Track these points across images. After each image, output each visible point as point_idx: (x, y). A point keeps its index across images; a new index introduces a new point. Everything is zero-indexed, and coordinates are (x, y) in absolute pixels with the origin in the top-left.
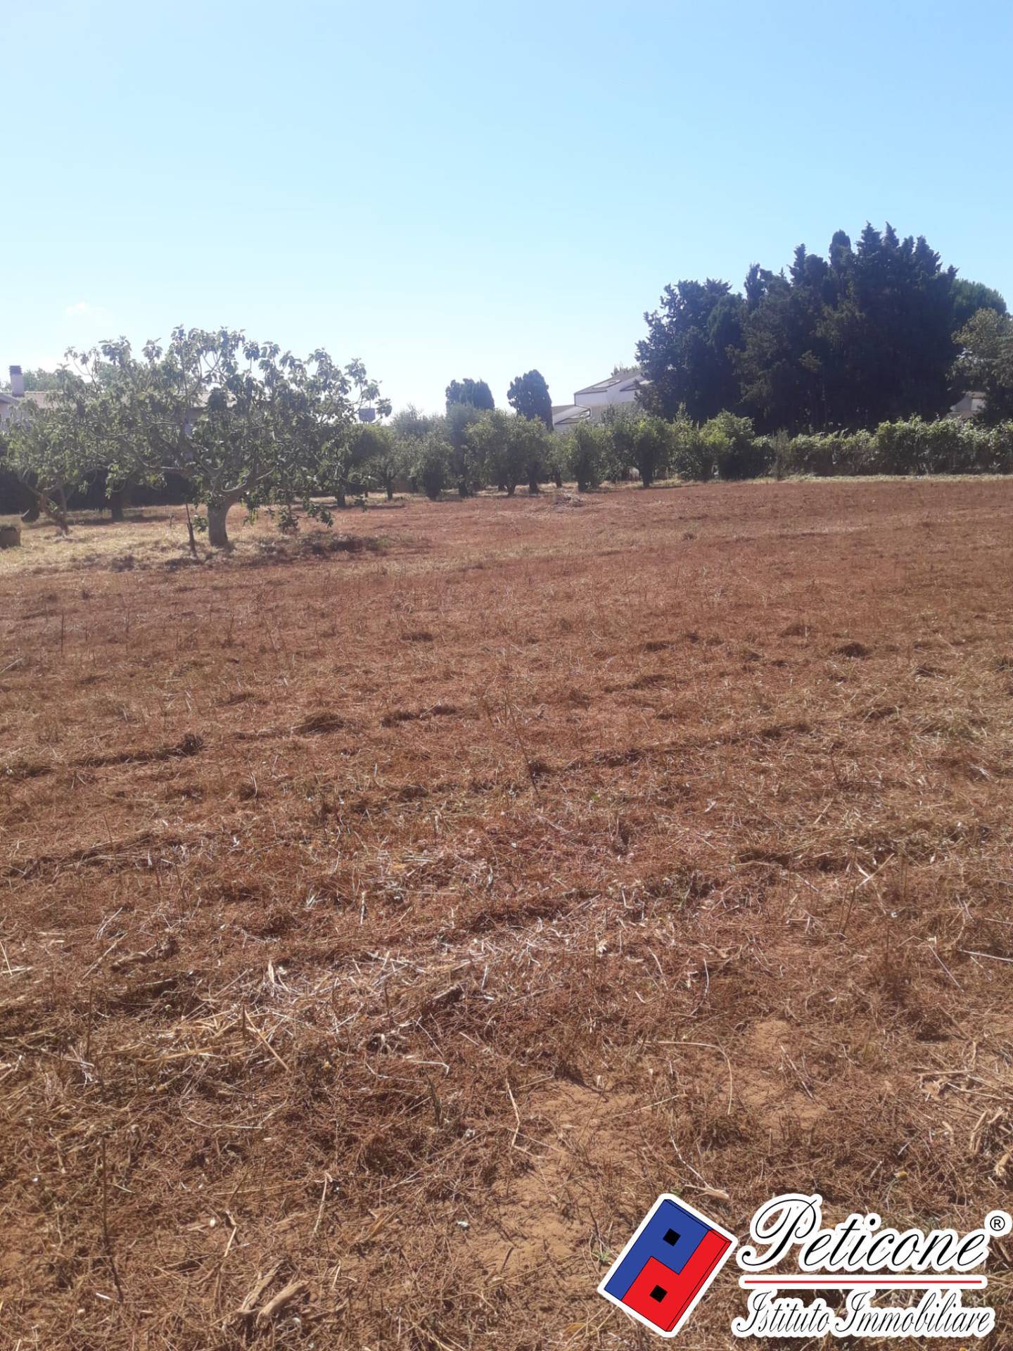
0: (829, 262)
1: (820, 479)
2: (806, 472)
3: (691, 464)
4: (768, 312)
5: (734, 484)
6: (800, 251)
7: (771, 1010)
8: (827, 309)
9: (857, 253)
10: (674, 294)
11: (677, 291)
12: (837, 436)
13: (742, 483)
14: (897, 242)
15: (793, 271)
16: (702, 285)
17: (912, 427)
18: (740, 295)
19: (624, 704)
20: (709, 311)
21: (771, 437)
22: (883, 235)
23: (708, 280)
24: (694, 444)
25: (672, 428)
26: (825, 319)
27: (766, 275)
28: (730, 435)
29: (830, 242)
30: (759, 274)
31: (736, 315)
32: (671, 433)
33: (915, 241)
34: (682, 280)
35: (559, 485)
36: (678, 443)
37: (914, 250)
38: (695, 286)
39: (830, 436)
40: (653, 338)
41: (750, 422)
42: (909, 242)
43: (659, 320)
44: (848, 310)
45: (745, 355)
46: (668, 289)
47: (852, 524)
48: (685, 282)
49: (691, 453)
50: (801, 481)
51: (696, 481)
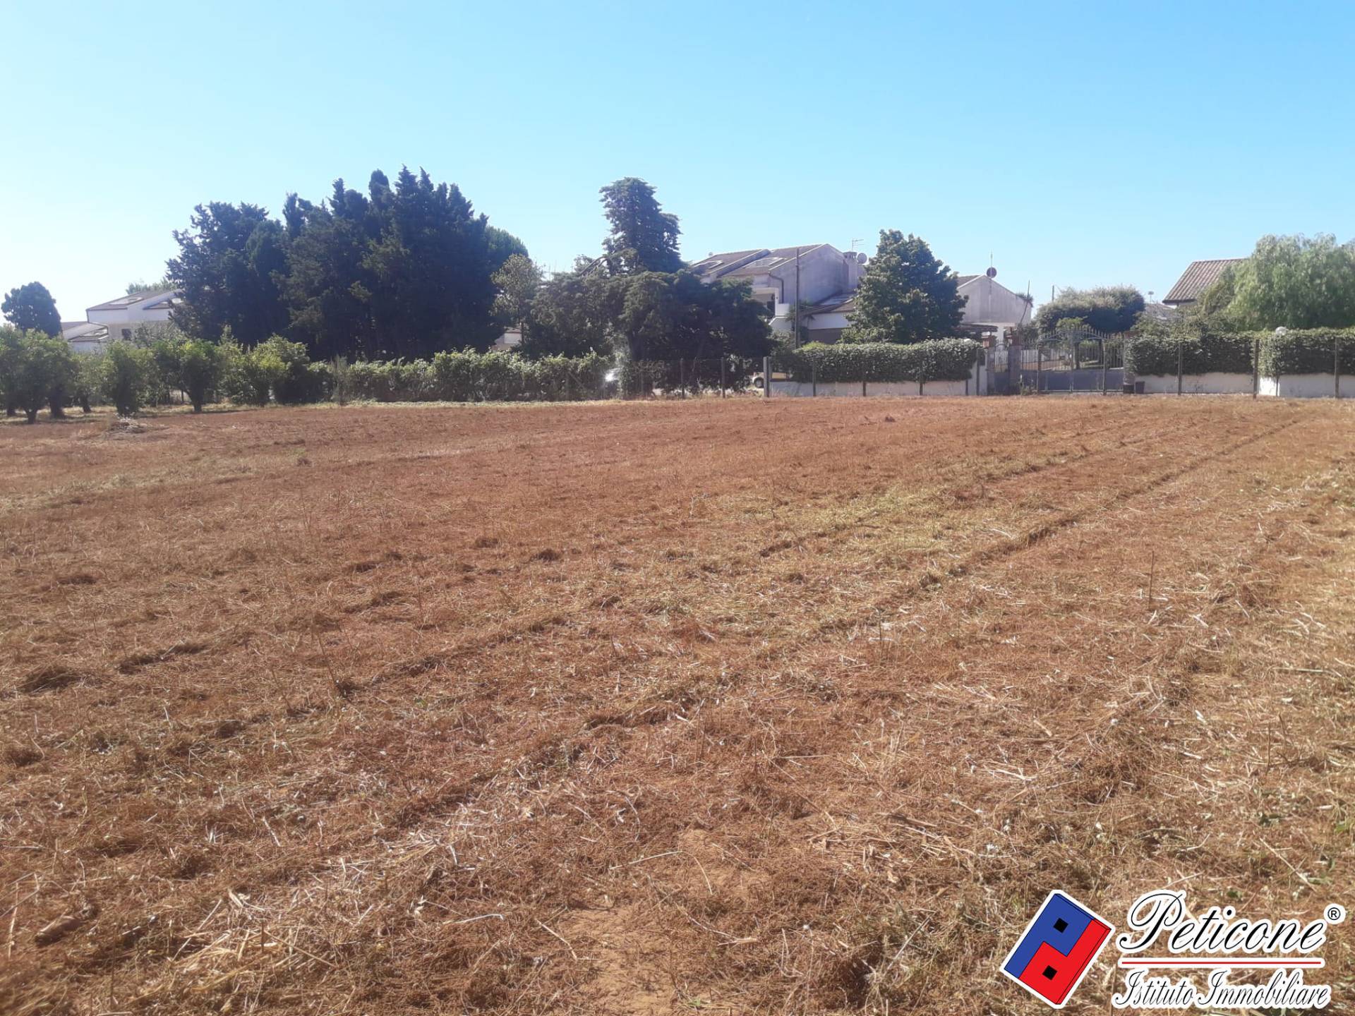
0: (369, 199)
1: (383, 405)
2: (368, 397)
3: (244, 388)
4: (311, 241)
5: (296, 409)
6: (339, 185)
7: (686, 824)
8: (372, 243)
9: (396, 193)
10: (207, 215)
11: (209, 212)
12: (395, 364)
13: (304, 407)
14: (431, 187)
15: (333, 204)
16: (236, 208)
17: (467, 357)
18: (278, 222)
19: (374, 621)
20: (246, 236)
21: (328, 361)
22: (419, 179)
23: (243, 204)
24: (246, 368)
25: (220, 350)
26: (371, 252)
27: (305, 204)
28: (285, 360)
29: (369, 179)
30: (297, 204)
31: (277, 240)
32: (222, 356)
33: (449, 187)
34: (215, 202)
35: (87, 410)
36: (230, 367)
37: (448, 196)
38: (228, 208)
39: (389, 364)
40: (184, 257)
41: (304, 347)
42: (443, 188)
43: (191, 239)
44: (392, 245)
45: (291, 281)
46: (198, 209)
47: (454, 448)
48: (218, 204)
49: (245, 377)
50: (365, 406)
51: (250, 405)
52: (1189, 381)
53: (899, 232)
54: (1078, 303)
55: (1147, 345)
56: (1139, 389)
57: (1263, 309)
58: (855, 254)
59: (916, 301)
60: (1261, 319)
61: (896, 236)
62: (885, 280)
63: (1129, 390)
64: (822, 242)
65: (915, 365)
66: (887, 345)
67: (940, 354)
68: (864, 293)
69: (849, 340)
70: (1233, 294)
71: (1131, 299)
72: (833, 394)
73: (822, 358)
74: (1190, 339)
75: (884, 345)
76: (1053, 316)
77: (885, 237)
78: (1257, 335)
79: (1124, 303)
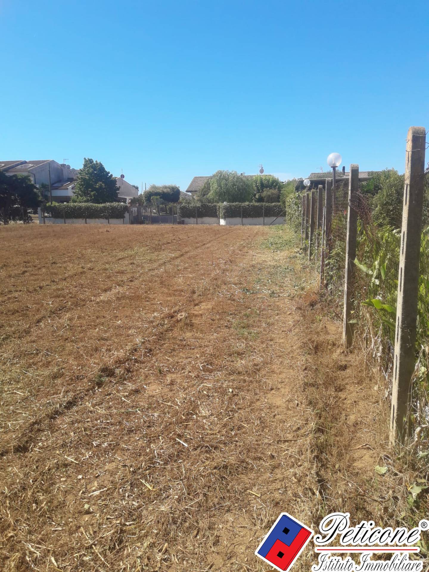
52: (199, 220)
53: (92, 159)
54: (158, 191)
55: (184, 207)
56: (182, 223)
57: (219, 196)
58: (65, 165)
59: (101, 187)
60: (219, 199)
61: (91, 161)
62: (88, 178)
63: (180, 223)
64: (50, 159)
65: (103, 212)
66: (91, 204)
67: (113, 208)
68: (80, 183)
69: (75, 201)
70: (210, 190)
71: (175, 190)
72: (73, 223)
73: (64, 208)
74: (198, 205)
75: (90, 204)
76: (149, 195)
77: (86, 161)
78: (218, 204)
79: (173, 191)
